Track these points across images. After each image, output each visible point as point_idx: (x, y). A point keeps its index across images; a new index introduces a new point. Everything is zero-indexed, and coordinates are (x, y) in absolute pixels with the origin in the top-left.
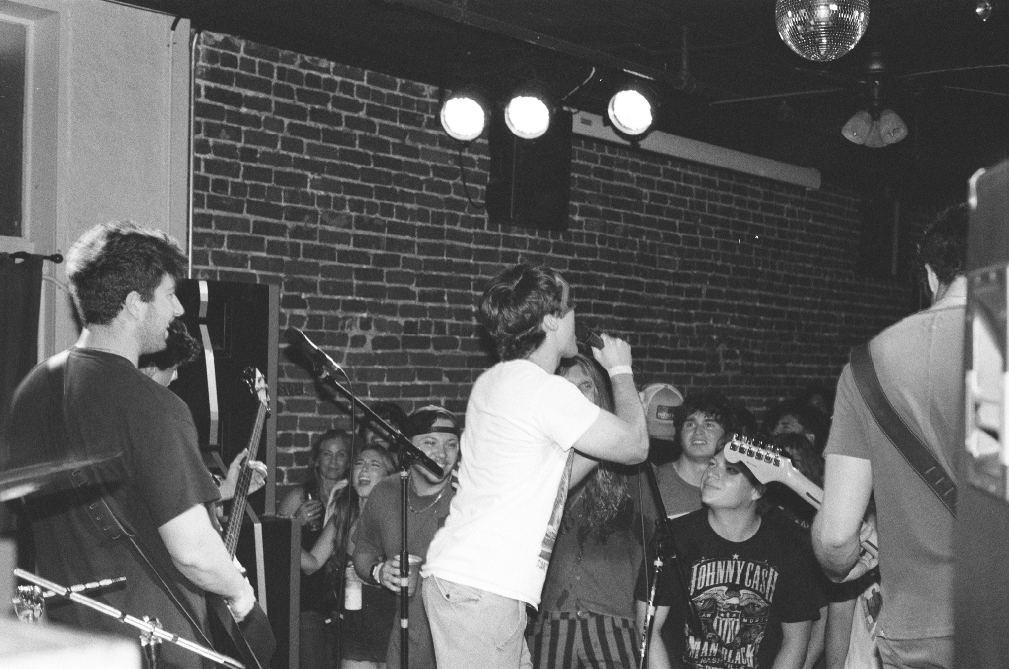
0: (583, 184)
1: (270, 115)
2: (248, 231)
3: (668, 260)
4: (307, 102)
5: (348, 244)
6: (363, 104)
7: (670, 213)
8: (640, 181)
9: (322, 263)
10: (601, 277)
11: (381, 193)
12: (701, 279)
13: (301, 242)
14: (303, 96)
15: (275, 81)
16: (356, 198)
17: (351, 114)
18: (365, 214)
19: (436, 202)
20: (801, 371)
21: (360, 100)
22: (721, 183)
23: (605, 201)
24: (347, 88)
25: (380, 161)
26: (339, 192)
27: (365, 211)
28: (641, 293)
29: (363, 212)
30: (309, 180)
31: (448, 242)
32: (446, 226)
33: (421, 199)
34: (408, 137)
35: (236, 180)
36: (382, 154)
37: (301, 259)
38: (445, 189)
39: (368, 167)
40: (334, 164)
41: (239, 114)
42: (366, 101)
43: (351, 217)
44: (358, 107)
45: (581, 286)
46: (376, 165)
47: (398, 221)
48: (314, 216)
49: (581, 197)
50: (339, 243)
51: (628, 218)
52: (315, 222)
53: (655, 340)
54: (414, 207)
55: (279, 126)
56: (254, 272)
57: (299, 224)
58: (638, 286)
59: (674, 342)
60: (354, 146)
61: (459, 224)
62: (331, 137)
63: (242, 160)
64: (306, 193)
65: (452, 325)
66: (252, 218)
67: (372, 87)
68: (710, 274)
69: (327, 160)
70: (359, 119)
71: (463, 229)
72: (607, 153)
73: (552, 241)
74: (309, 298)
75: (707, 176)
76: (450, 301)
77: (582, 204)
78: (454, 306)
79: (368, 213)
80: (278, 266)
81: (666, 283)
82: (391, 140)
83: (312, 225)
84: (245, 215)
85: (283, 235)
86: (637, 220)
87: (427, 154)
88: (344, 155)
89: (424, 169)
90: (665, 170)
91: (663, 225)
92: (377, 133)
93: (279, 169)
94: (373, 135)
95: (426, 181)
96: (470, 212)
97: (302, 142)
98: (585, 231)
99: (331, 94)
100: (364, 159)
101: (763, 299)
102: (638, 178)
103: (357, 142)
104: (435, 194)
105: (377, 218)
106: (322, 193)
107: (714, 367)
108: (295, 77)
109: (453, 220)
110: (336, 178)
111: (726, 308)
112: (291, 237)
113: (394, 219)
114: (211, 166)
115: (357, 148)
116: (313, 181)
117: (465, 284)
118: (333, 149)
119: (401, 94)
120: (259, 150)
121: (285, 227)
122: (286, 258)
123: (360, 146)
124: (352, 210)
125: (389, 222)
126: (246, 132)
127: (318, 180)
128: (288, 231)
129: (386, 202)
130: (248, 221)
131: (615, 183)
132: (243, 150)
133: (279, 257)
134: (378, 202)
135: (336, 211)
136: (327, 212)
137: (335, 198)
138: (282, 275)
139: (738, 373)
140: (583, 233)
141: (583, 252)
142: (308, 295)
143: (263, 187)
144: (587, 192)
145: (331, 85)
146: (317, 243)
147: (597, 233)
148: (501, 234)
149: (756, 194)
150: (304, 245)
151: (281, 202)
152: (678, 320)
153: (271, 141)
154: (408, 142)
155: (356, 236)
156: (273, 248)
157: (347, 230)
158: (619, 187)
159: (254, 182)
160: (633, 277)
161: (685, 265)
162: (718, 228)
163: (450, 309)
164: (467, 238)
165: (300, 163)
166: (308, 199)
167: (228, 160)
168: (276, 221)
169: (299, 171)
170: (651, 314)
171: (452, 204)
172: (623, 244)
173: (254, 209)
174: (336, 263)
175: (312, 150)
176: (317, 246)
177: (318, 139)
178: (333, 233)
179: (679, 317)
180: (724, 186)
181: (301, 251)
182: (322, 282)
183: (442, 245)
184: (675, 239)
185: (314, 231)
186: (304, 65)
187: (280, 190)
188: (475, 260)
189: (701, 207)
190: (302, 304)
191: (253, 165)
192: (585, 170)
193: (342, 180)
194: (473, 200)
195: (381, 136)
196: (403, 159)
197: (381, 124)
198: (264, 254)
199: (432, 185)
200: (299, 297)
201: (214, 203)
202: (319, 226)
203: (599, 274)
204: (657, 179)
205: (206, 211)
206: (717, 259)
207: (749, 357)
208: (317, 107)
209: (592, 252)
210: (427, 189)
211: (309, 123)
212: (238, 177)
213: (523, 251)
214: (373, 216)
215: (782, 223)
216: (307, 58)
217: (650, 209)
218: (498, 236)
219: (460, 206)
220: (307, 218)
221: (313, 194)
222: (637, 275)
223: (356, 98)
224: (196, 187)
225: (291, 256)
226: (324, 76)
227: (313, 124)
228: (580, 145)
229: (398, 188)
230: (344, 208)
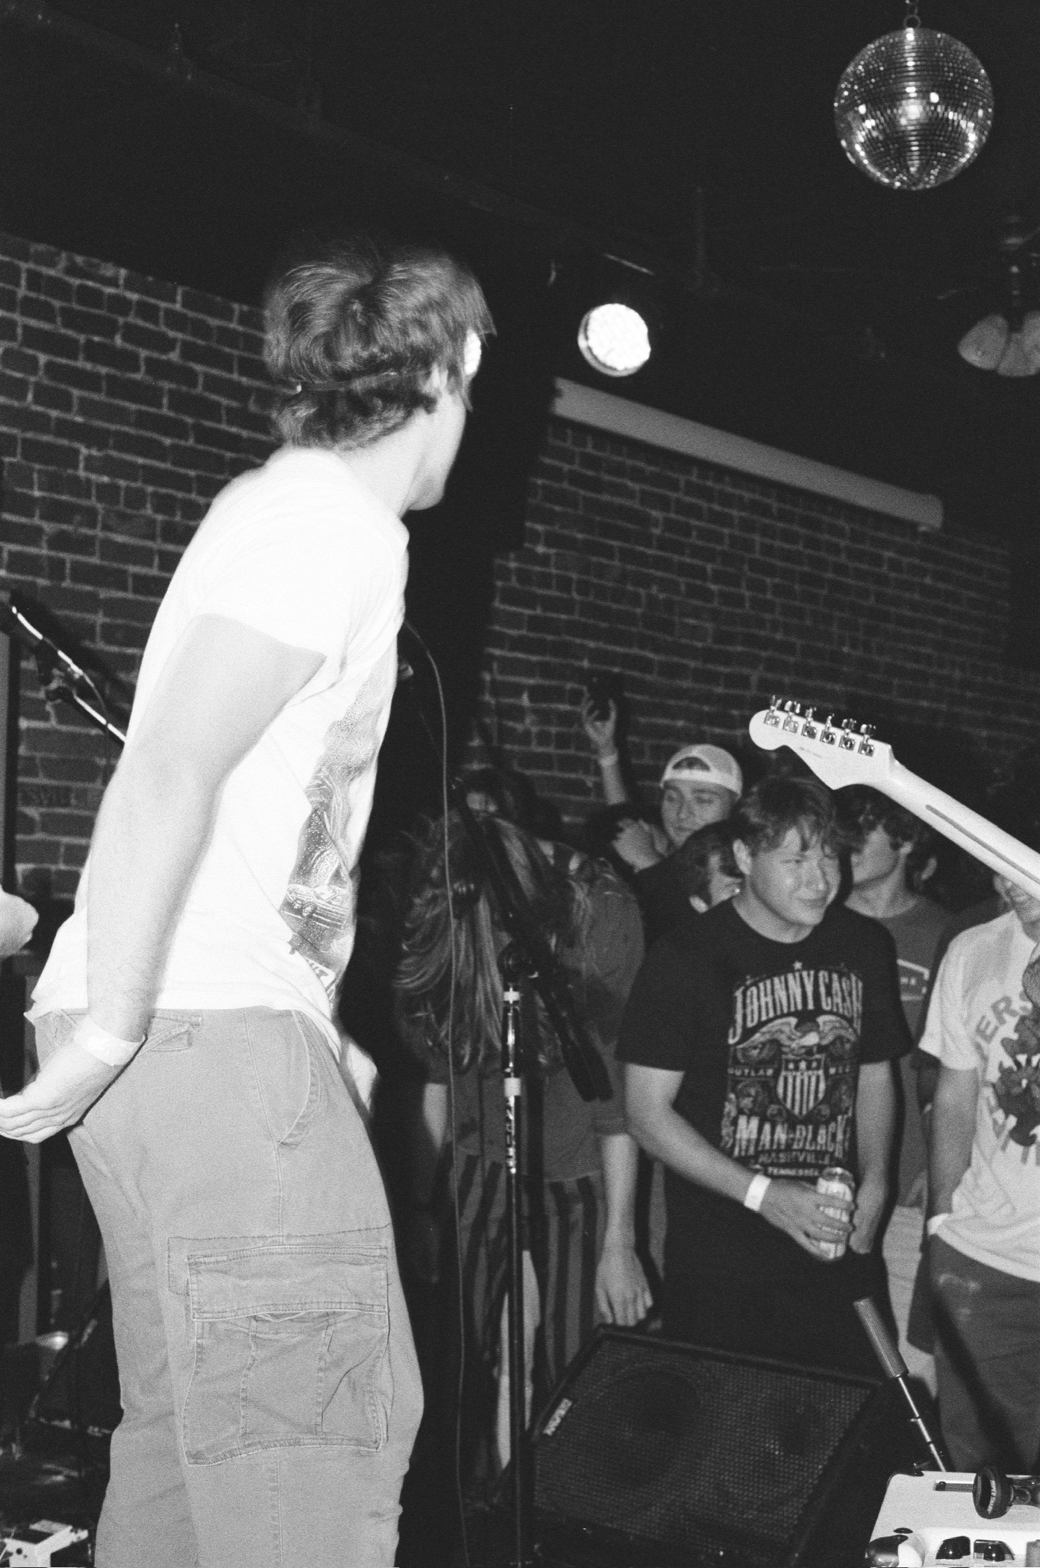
0: (552, 495)
1: (14, 345)
3: (694, 627)
4: (80, 329)
5: (150, 565)
6: (175, 340)
7: (696, 552)
8: (646, 498)
9: (104, 594)
10: (582, 646)
11: (207, 487)
12: (749, 661)
13: (68, 557)
14: (71, 319)
15: (22, 292)
16: (163, 491)
17: (155, 355)
18: (178, 519)
21: (171, 334)
22: (781, 510)
23: (588, 526)
24: (148, 312)
25: (203, 435)
26: (135, 480)
27: (177, 512)
28: (648, 677)
29: (174, 514)
30: (81, 458)
34: (253, 399)
36: (208, 424)
37: (67, 584)
39: (183, 443)
40: (126, 434)
42: (180, 336)
43: (154, 522)
44: (168, 345)
45: (547, 658)
46: (198, 441)
48: (90, 517)
49: (547, 518)
50: (135, 563)
51: (627, 556)
52: (93, 526)
55: (31, 365)
57: (65, 527)
58: (645, 665)
60: (160, 406)
62: (118, 388)
64: (77, 478)
67: (191, 314)
68: (764, 654)
69: (113, 427)
70: (168, 363)
72: (589, 449)
75: (757, 497)
77: (548, 528)
79: (183, 517)
81: (692, 664)
82: (224, 401)
83: (87, 531)
85: (35, 544)
86: (641, 559)
88: (142, 420)
90: (688, 483)
91: (684, 570)
92: (199, 389)
93: (29, 435)
94: (194, 392)
97: (71, 394)
98: (554, 571)
99: (121, 320)
100: (178, 430)
102: (643, 492)
103: (165, 401)
106: (106, 479)
108: (58, 288)
110: (128, 457)
112: (50, 548)
115: (165, 411)
116: (89, 459)
118: (124, 409)
119: (240, 329)
121: (40, 530)
122: (42, 582)
123: (171, 408)
124: (156, 511)
127: (96, 458)
128: (44, 537)
131: (606, 497)
133: (30, 578)
134: (202, 500)
135: (129, 511)
136: (113, 511)
137: (128, 488)
140: (550, 574)
141: (549, 604)
144: (557, 508)
145: (120, 305)
146: (95, 560)
147: (574, 576)
149: (837, 531)
150: (73, 561)
151: (31, 487)
152: (712, 724)
153: (17, 389)
154: (253, 407)
155: (162, 554)
156: (19, 563)
157: (149, 544)
158: (609, 504)
160: (635, 651)
161: (722, 637)
162: (777, 580)
165: (65, 428)
166: (82, 488)
168: (23, 520)
169: (65, 442)
170: (667, 712)
172: (619, 596)
174: (130, 596)
175: (86, 407)
176: (94, 566)
177: (99, 391)
178: (123, 546)
179: (713, 720)
180: (783, 516)
181: (68, 571)
182: (103, 626)
184: (707, 595)
185: (90, 540)
186: (72, 270)
187: (31, 470)
189: (747, 545)
192: (555, 474)
193: (140, 461)
195: (206, 394)
196: (245, 433)
197: (206, 375)
202: (99, 533)
203: (578, 641)
204: (674, 495)
206: (774, 629)
208: (96, 339)
211: (82, 364)
214: (192, 523)
215: (880, 580)
216: (79, 259)
217: (662, 544)
220: (78, 518)
221: (88, 480)
222: (642, 647)
223: (163, 328)
225: (50, 577)
226: (109, 290)
227: (88, 366)
230: (143, 506)
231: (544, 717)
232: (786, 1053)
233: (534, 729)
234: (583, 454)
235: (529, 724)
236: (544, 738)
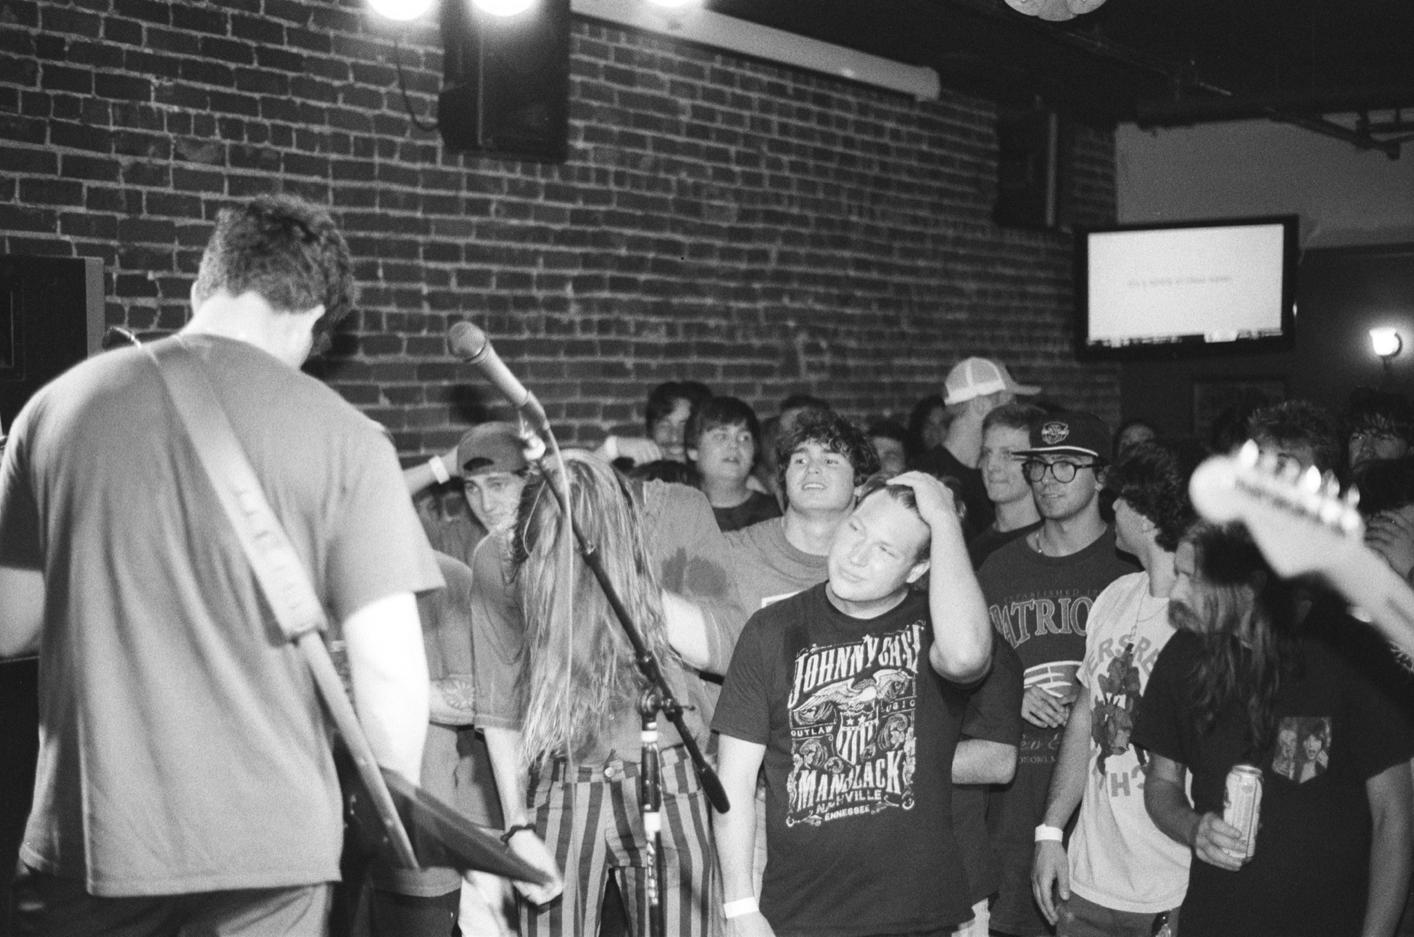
0: (588, 91)
2: (56, 173)
3: (720, 208)
5: (221, 190)
7: (723, 136)
8: (675, 87)
9: (180, 222)
10: (620, 235)
11: (271, 109)
12: (769, 236)
13: (144, 189)
16: (230, 116)
18: (245, 141)
19: (359, 122)
20: (912, 370)
22: (796, 90)
23: (623, 118)
25: (268, 57)
26: (204, 108)
27: (246, 137)
28: (678, 259)
29: (242, 139)
30: (152, 88)
31: (379, 185)
32: (377, 159)
33: (336, 117)
34: (312, 18)
35: (31, 89)
36: (270, 46)
37: (144, 215)
38: (373, 100)
39: (247, 67)
40: (195, 62)
43: (223, 146)
45: (589, 250)
46: (261, 64)
47: (300, 152)
48: (164, 148)
49: (587, 113)
50: (207, 189)
51: (660, 145)
52: (166, 157)
53: (703, 329)
54: (326, 129)
56: (67, 238)
57: (140, 159)
58: (675, 247)
59: (731, 332)
60: (224, 32)
61: (397, 156)
62: (183, 17)
63: (39, 56)
64: (150, 109)
65: (391, 317)
66: (60, 151)
68: (782, 228)
69: (182, 56)
71: (406, 165)
72: (623, 44)
73: (542, 181)
74: (161, 280)
75: (775, 79)
76: (387, 278)
77: (587, 123)
78: (394, 286)
79: (250, 139)
80: (107, 228)
81: (719, 243)
82: (285, 23)
83: (161, 162)
84: (49, 146)
85: (113, 178)
86: (671, 147)
87: (343, 46)
88: (209, 47)
89: (339, 70)
90: (713, 70)
91: (712, 154)
92: (262, 13)
94: (255, 15)
95: (342, 88)
96: (413, 135)
97: (140, 27)
98: (592, 165)
100: (240, 53)
101: (861, 265)
102: (672, 82)
103: (229, 27)
104: (360, 110)
105: (266, 149)
106: (176, 109)
107: (791, 367)
109: (388, 149)
110: (197, 85)
111: (806, 278)
112: (127, 181)
113: (294, 150)
115: (229, 37)
116: (159, 90)
117: (409, 250)
118: (191, 38)
120: (67, 40)
121: (116, 164)
123: (234, 33)
124: (225, 136)
125: (287, 155)
126: (45, 11)
127: (166, 88)
128: (121, 171)
129: (280, 122)
130: (54, 155)
131: (638, 90)
132: (41, 39)
133: (109, 213)
134: (267, 122)
135: (199, 138)
136: (184, 140)
137: (197, 116)
138: (114, 243)
139: (824, 376)
140: (589, 168)
141: (590, 196)
142: (160, 274)
143: (78, 99)
144: (594, 104)
146: (170, 190)
147: (612, 168)
148: (465, 170)
149: (845, 106)
150: (149, 193)
151: (107, 123)
152: (737, 299)
153: (88, 25)
154: (312, 27)
155: (232, 178)
156: (98, 199)
157: (217, 169)
158: (642, 96)
159: (60, 92)
160: (667, 235)
161: (745, 215)
162: (793, 158)
163: (387, 290)
164: (409, 177)
165: (136, 61)
166: (153, 119)
167: (15, 56)
168: (101, 155)
169: (136, 74)
170: (696, 291)
171: (385, 124)
172: (652, 184)
173: (63, 135)
174: (203, 221)
176: (169, 196)
177: (166, 22)
178: (196, 173)
179: (738, 294)
180: (800, 95)
181: (144, 203)
182: (180, 254)
183: (371, 191)
184: (728, 176)
185: (164, 169)
187: (106, 104)
188: (424, 212)
189: (765, 125)
190: (149, 289)
191: (60, 64)
192: (592, 70)
193: (208, 87)
194: (419, 118)
196: (305, 53)
198: (82, 210)
199: (353, 96)
200: (144, 278)
202: (172, 162)
203: (616, 230)
204: (701, 83)
206: (791, 204)
207: (840, 351)
209: (605, 197)
210: (345, 101)
212: (34, 84)
213: (500, 197)
214: (259, 146)
215: (884, 149)
217: (692, 131)
218: (459, 175)
219: (398, 127)
220: (152, 149)
221: (160, 111)
222: (674, 230)
225: (128, 212)
228: (580, 31)
229: (298, 100)
230: (213, 133)
231: (587, 305)
232: (843, 711)
233: (578, 319)
234: (617, 49)
235: (573, 313)
236: (586, 326)
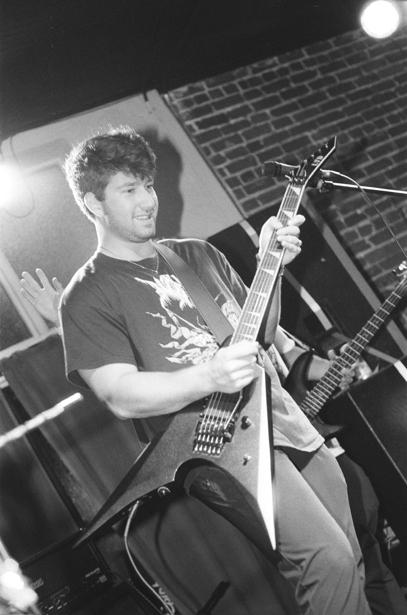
1: (253, 114)
5: (368, 160)
6: (315, 70)
14: (268, 89)
15: (242, 92)
17: (312, 80)
21: (311, 69)
24: (297, 67)
25: (353, 97)
27: (365, 133)
30: (310, 137)
34: (363, 71)
35: (257, 167)
36: (351, 92)
39: (347, 105)
40: (321, 117)
41: (231, 126)
42: (315, 67)
44: (313, 73)
46: (352, 101)
50: (362, 163)
55: (265, 117)
60: (327, 98)
62: (304, 103)
63: (252, 153)
67: (314, 56)
69: (315, 118)
70: (319, 80)
74: (364, 211)
79: (368, 133)
82: (352, 80)
87: (384, 73)
88: (324, 108)
89: (390, 84)
92: (338, 81)
93: (282, 143)
94: (337, 84)
95: (396, 90)
99: (288, 77)
103: (328, 95)
108: (254, 82)
110: (328, 126)
114: (232, 168)
115: (330, 99)
116: (313, 136)
118: (314, 109)
119: (338, 48)
120: (260, 139)
123: (332, 96)
126: (244, 134)
127: (316, 133)
132: (249, 146)
134: (370, 122)
142: (363, 209)
145: (284, 71)
153: (266, 128)
154: (365, 74)
165: (294, 131)
167: (242, 158)
169: (299, 136)
175: (298, 118)
186: (255, 71)
187: (293, 155)
190: (362, 217)
191: (263, 151)
193: (334, 123)
195: (342, 82)
197: (337, 75)
200: (356, 214)
201: (250, 190)
205: (248, 197)
208: (284, 89)
210: (400, 95)
211: (284, 103)
212: (257, 164)
216: (255, 65)
223: (307, 69)
224: (231, 186)
226: (275, 69)
229: (379, 106)
